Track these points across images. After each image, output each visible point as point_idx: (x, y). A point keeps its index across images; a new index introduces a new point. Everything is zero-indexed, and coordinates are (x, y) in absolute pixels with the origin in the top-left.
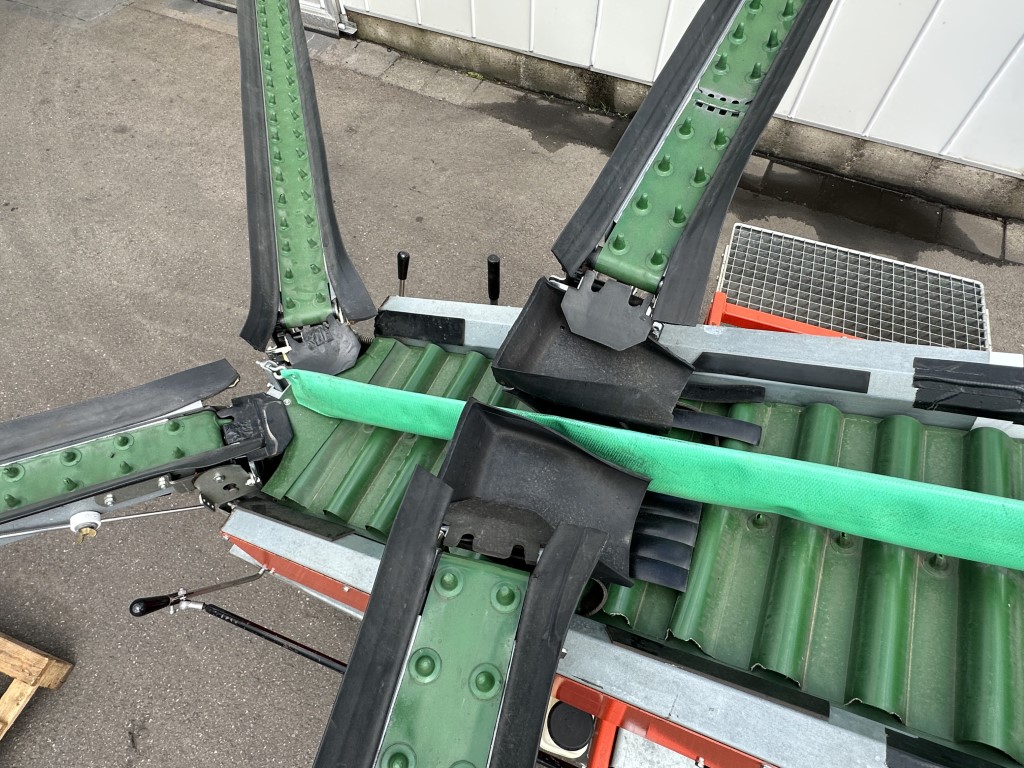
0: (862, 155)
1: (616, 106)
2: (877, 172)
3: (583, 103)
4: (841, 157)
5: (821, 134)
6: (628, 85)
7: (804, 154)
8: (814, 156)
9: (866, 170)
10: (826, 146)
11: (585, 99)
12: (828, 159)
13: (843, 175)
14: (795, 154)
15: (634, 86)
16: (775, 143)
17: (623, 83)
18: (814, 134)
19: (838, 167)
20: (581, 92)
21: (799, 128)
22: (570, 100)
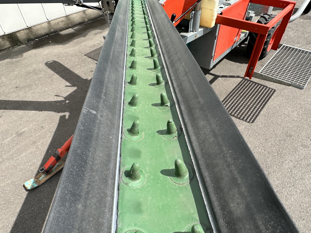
0: (86, 14)
1: (21, 41)
2: (92, 16)
3: (10, 47)
4: (83, 18)
5: (76, 14)
6: (21, 32)
7: (76, 22)
8: (78, 21)
9: (90, 17)
10: (78, 17)
11: (10, 45)
12: (81, 20)
13: (87, 22)
14: (74, 24)
15: (22, 31)
16: (68, 24)
17: (18, 32)
18: (74, 15)
19: (84, 20)
20: (7, 44)
21: (70, 16)
22: (6, 49)
